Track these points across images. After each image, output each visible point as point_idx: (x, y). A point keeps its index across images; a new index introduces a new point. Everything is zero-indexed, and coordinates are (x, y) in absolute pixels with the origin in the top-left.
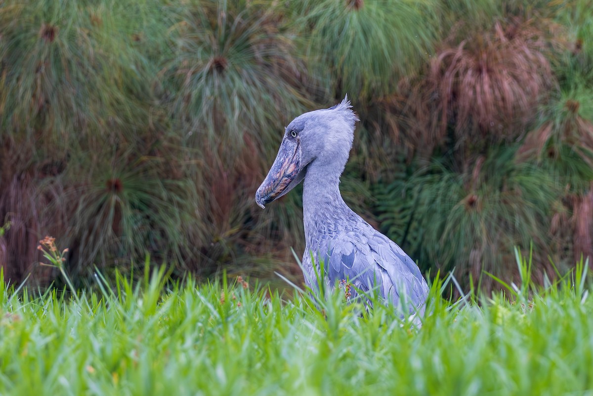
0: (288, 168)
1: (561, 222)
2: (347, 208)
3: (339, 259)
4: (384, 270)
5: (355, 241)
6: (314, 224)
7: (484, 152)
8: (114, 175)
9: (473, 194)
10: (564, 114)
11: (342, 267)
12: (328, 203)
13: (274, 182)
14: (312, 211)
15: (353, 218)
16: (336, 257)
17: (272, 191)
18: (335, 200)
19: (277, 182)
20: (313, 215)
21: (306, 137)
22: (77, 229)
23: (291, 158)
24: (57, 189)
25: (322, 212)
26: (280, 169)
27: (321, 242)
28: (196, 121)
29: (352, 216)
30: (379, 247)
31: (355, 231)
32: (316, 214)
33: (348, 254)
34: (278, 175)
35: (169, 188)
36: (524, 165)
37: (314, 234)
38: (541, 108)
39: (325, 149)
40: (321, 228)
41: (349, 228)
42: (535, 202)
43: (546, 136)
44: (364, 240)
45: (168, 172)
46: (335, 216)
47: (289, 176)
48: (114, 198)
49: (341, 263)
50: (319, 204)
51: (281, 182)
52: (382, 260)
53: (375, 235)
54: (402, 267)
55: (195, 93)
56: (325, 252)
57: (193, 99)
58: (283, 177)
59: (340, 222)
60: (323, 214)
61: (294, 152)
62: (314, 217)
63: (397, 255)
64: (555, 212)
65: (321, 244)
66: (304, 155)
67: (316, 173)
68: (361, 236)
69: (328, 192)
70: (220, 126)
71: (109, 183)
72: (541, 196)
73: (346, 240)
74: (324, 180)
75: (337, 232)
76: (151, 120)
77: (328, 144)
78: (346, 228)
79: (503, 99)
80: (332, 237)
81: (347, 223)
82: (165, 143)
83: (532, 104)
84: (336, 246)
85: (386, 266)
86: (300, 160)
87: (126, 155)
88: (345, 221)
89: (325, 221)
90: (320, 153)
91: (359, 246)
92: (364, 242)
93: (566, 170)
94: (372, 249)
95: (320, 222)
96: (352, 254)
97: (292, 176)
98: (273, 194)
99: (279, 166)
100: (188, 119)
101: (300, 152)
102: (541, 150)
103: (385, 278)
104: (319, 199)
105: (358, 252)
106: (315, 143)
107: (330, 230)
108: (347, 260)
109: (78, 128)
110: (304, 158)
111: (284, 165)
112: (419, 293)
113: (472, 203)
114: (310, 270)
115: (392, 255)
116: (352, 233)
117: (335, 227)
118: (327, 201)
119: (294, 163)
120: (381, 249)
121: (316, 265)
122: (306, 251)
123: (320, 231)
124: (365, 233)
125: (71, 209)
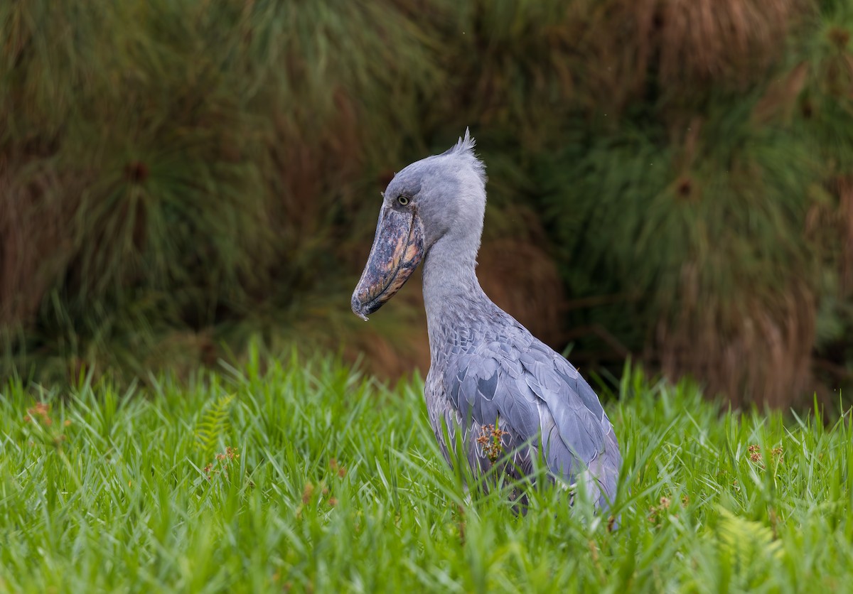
0: (404, 252)
1: (821, 219)
2: (490, 302)
3: (473, 386)
4: (543, 402)
5: (500, 357)
6: (441, 331)
7: (703, 109)
8: (134, 157)
9: (687, 176)
10: (826, 50)
11: (478, 399)
12: (461, 296)
13: (385, 277)
14: (438, 310)
15: (499, 319)
16: (469, 382)
17: (382, 292)
18: (471, 291)
19: (389, 278)
20: (438, 318)
21: (427, 201)
22: (78, 241)
23: (407, 237)
24: (48, 178)
25: (453, 309)
26: (392, 255)
27: (450, 357)
28: (261, 73)
29: (498, 315)
30: (537, 366)
31: (501, 341)
32: (443, 315)
33: (488, 377)
34: (390, 266)
35: (218, 177)
36: (764, 132)
37: (442, 345)
38: (791, 41)
39: (460, 214)
40: (451, 335)
41: (493, 336)
42: (781, 186)
43: (798, 86)
44: (514, 355)
45: (217, 152)
46: (472, 316)
47: (408, 265)
48: (135, 192)
49: (477, 392)
50: (447, 298)
51: (397, 277)
52: (540, 386)
53: (532, 346)
54: (571, 397)
55: (259, 29)
56: (454, 375)
57: (256, 41)
58: (399, 268)
59: (479, 326)
60: (455, 313)
61: (410, 226)
62: (440, 319)
63: (565, 377)
64: (812, 202)
65: (450, 362)
66: (428, 229)
67: (442, 253)
68: (509, 347)
69: (460, 280)
70: (297, 79)
71: (127, 169)
72: (791, 179)
73: (486, 355)
74: (454, 262)
75: (474, 341)
76: (192, 74)
77: (463, 206)
78: (487, 335)
79: (733, 29)
80: (465, 350)
81: (489, 327)
82: (214, 108)
83: (777, 36)
84: (470, 364)
85: (547, 395)
86: (423, 237)
87: (154, 127)
88: (486, 323)
89: (456, 324)
90: (453, 221)
91: (506, 364)
92: (514, 358)
93: (829, 137)
94: (525, 370)
95: (449, 326)
96: (494, 377)
97: (414, 264)
98: (383, 297)
99: (388, 252)
100: (249, 69)
101: (421, 225)
102: (792, 107)
103: (543, 415)
104: (446, 292)
105: (503, 375)
106: (444, 209)
107: (463, 339)
108: (486, 387)
109: (78, 87)
110: (430, 234)
111: (397, 249)
112: (595, 437)
113: (685, 190)
114: (434, 400)
115: (555, 378)
116: (496, 344)
117: (471, 335)
118: (458, 293)
119: (414, 244)
120: (539, 369)
121: (443, 393)
122: (431, 371)
123: (450, 341)
124: (517, 343)
125: (69, 209)
